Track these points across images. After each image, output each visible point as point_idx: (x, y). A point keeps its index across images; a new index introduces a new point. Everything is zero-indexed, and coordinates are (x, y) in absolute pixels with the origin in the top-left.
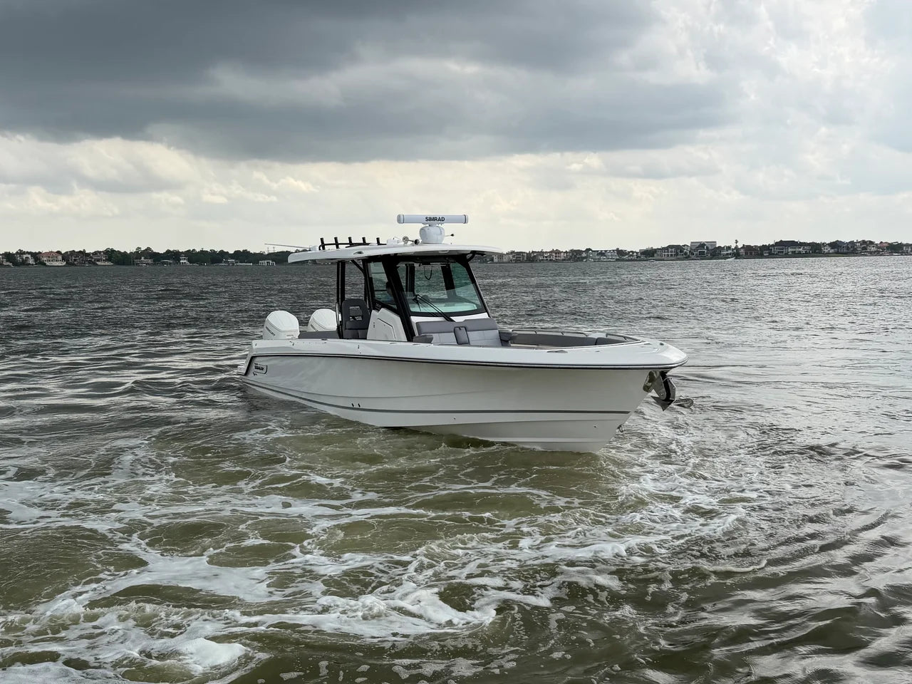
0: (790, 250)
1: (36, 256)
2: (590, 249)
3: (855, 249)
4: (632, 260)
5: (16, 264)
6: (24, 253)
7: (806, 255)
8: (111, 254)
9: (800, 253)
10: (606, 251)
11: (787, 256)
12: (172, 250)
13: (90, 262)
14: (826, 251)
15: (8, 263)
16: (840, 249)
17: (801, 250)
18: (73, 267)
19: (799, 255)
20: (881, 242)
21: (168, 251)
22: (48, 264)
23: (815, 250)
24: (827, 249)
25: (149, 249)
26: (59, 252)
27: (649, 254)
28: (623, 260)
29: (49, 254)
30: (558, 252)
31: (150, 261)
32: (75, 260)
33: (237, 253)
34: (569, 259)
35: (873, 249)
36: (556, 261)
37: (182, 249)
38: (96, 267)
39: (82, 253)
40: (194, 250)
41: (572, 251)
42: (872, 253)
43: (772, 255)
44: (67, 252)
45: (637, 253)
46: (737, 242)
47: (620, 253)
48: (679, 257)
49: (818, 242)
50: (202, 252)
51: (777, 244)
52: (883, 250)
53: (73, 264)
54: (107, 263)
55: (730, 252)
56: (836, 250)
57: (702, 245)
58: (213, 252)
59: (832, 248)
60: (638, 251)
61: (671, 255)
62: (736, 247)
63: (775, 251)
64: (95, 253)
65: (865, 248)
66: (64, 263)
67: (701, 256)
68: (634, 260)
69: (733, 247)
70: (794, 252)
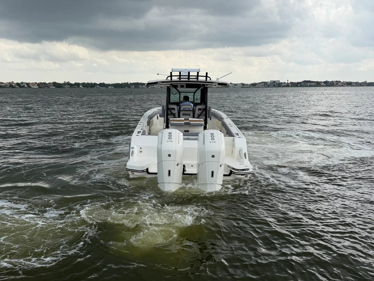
0: (308, 84)
1: (28, 84)
2: (231, 83)
3: (333, 84)
4: (247, 87)
5: (20, 87)
6: (24, 83)
7: (315, 86)
8: (55, 84)
9: (312, 85)
10: (237, 84)
11: (307, 86)
12: (77, 82)
13: (47, 87)
14: (322, 85)
15: (18, 87)
16: (328, 84)
17: (313, 84)
19: (312, 86)
20: (344, 82)
21: (76, 83)
22: (32, 87)
23: (318, 84)
24: (323, 84)
25: (68, 82)
26: (36, 83)
27: (254, 85)
28: (244, 87)
29: (33, 84)
31: (69, 86)
32: (42, 86)
33: (100, 84)
35: (340, 84)
37: (81, 82)
38: (49, 88)
39: (44, 83)
40: (85, 83)
42: (340, 86)
43: (301, 86)
44: (39, 83)
45: (249, 85)
46: (288, 81)
47: (243, 84)
48: (265, 86)
49: (319, 81)
50: (88, 83)
51: (304, 82)
52: (345, 84)
53: (41, 87)
54: (53, 87)
55: (285, 84)
57: (274, 82)
58: (92, 83)
59: (325, 84)
60: (250, 84)
61: (262, 86)
62: (288, 83)
63: (303, 84)
64: (49, 83)
65: (337, 84)
66: (38, 87)
67: (274, 86)
68: (248, 87)
69: (286, 83)
70: (310, 85)
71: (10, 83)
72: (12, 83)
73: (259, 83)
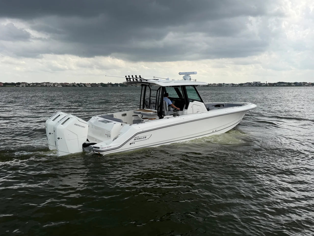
1: (84, 84)
2: (224, 83)
3: (301, 85)
5: (80, 86)
6: (82, 84)
7: (287, 86)
8: (102, 84)
9: (285, 85)
10: (229, 84)
11: (281, 86)
13: (97, 86)
14: (293, 85)
15: (78, 86)
16: (297, 84)
17: (285, 84)
18: (93, 87)
19: (285, 86)
21: (115, 83)
22: (87, 86)
23: (289, 85)
25: (111, 83)
26: (90, 84)
27: (241, 85)
28: (234, 86)
29: (88, 84)
30: (215, 84)
31: (111, 86)
32: (93, 85)
34: (218, 86)
35: (307, 85)
36: (215, 86)
37: (119, 83)
38: (98, 87)
39: (95, 84)
41: (219, 84)
43: (277, 86)
44: (92, 83)
45: (238, 84)
46: (266, 82)
47: (233, 84)
48: (250, 86)
49: (290, 82)
51: (278, 83)
52: (310, 85)
54: (101, 86)
55: (264, 85)
56: (296, 85)
57: (256, 83)
61: (248, 85)
62: (266, 84)
64: (98, 84)
65: (304, 84)
66: (91, 86)
67: (256, 86)
68: (237, 86)
69: (265, 83)
70: (283, 85)
71: (73, 83)
72: (74, 84)
73: (245, 83)
